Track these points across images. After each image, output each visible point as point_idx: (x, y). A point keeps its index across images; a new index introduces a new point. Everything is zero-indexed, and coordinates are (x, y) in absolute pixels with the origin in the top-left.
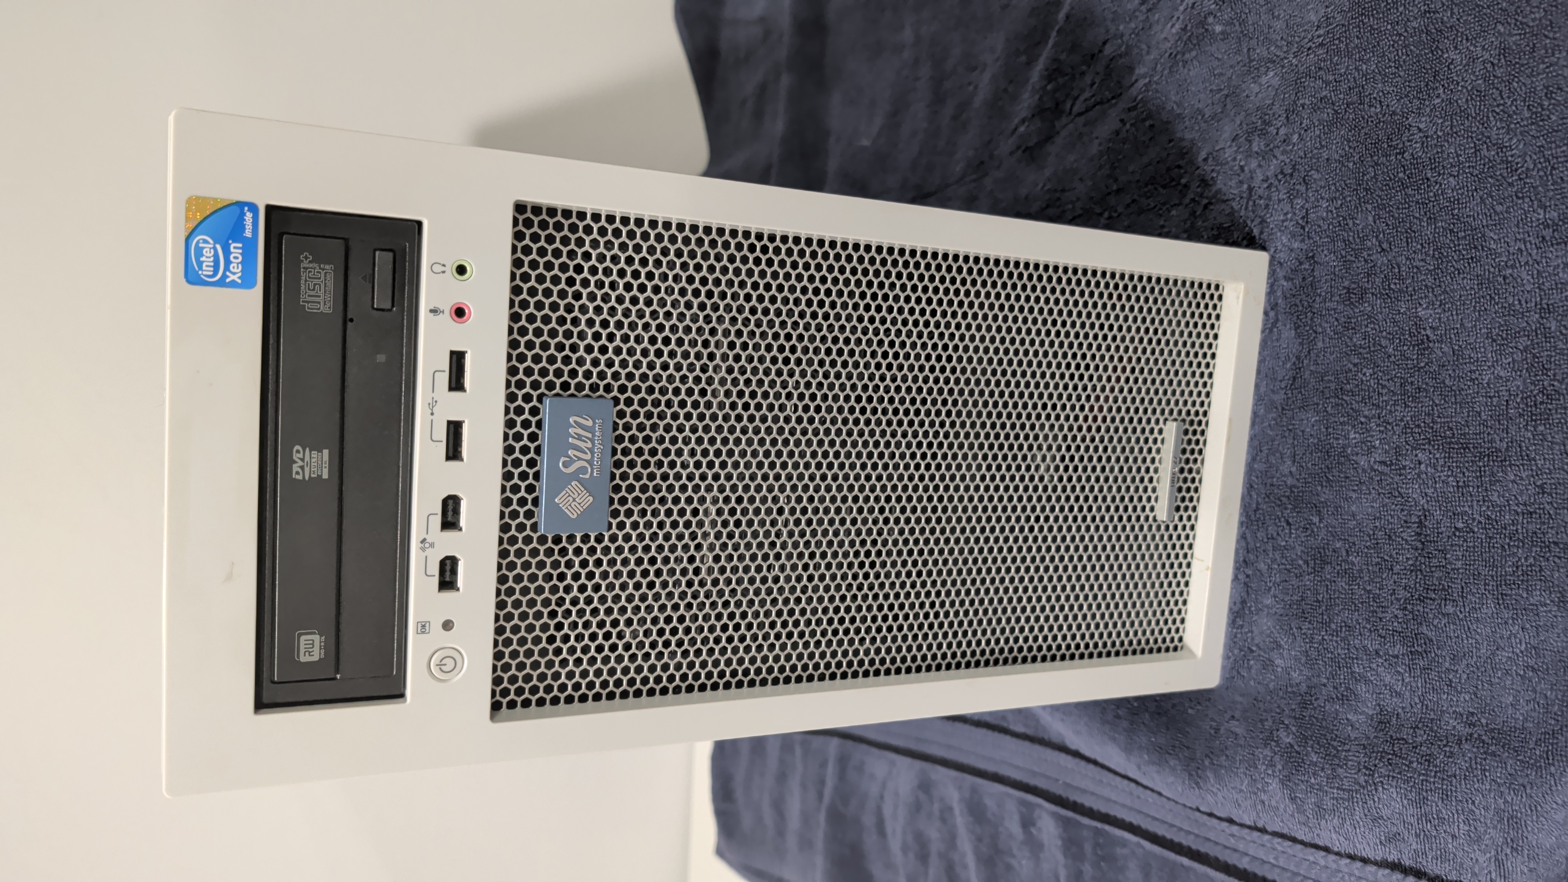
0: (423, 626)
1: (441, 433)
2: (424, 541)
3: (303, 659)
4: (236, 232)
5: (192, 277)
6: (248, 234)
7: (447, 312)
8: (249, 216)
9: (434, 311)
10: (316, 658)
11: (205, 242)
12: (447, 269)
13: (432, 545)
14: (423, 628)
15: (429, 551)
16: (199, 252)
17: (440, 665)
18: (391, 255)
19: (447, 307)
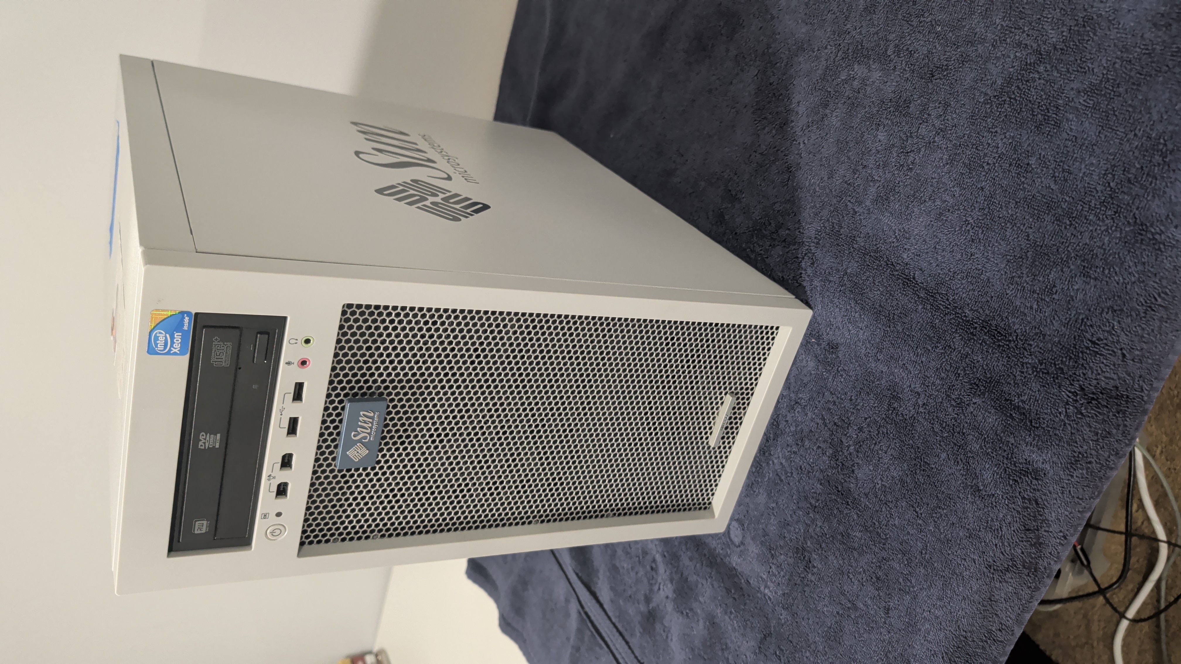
1: (286, 424)
2: (269, 476)
3: (196, 532)
4: (179, 327)
5: (151, 351)
6: (185, 328)
7: (296, 364)
8: (187, 319)
9: (288, 363)
10: (204, 531)
11: (160, 333)
12: (299, 342)
13: (274, 478)
14: (265, 516)
15: (272, 481)
16: (156, 338)
17: (272, 533)
18: (267, 336)
19: (296, 360)
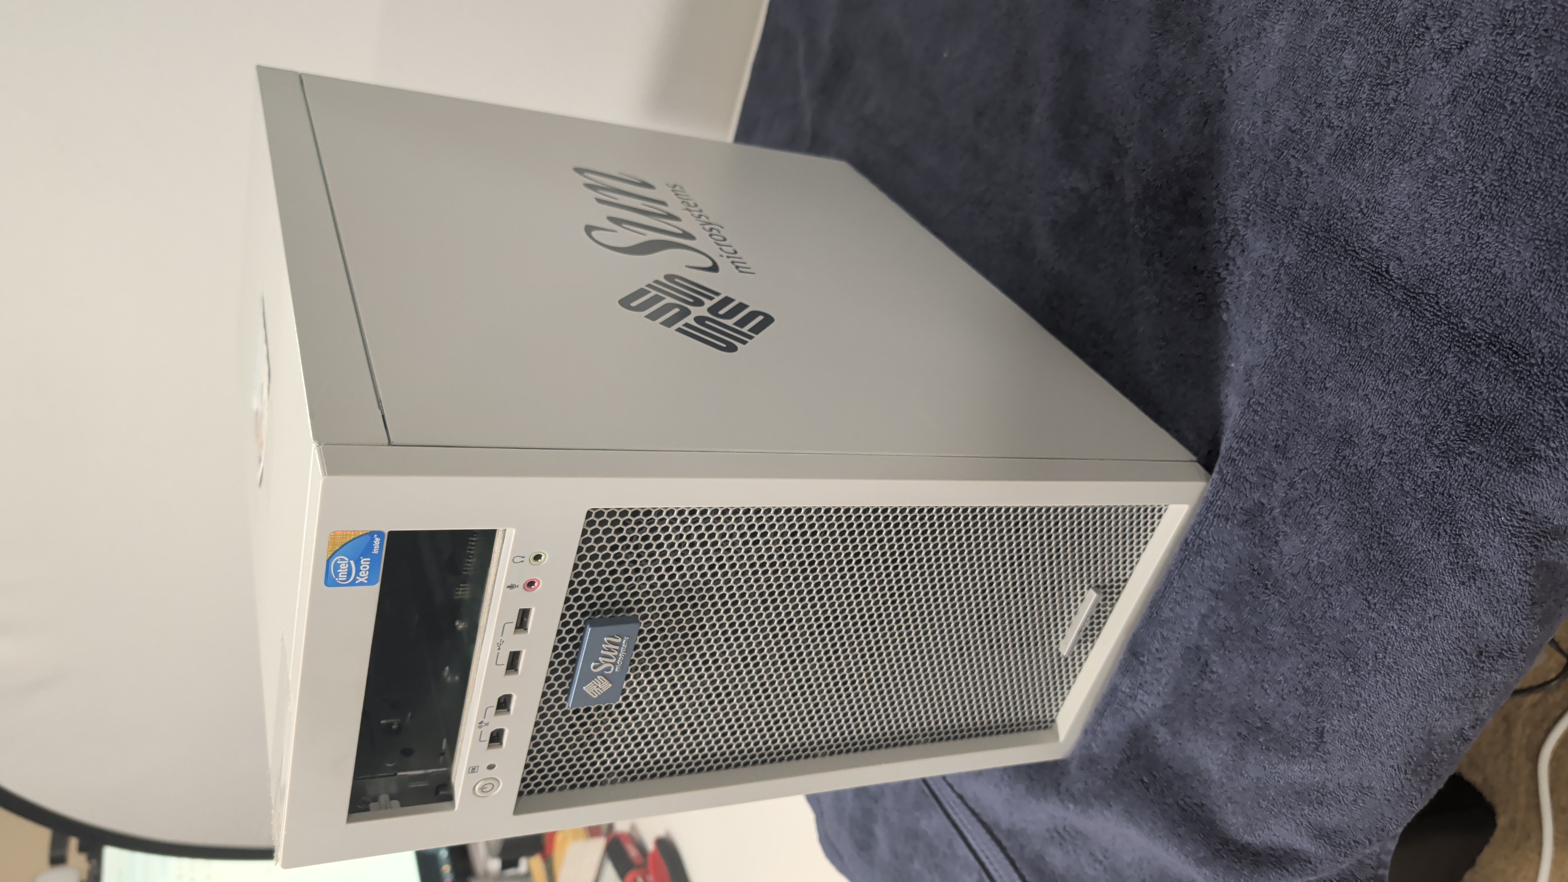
0: (474, 769)
1: (504, 659)
2: (481, 723)
4: (367, 551)
5: (330, 581)
6: (376, 551)
7: (521, 586)
8: (377, 541)
9: (511, 587)
11: (342, 560)
12: (526, 560)
13: (487, 724)
15: (484, 729)
16: (337, 566)
17: (482, 789)
19: (522, 582)
